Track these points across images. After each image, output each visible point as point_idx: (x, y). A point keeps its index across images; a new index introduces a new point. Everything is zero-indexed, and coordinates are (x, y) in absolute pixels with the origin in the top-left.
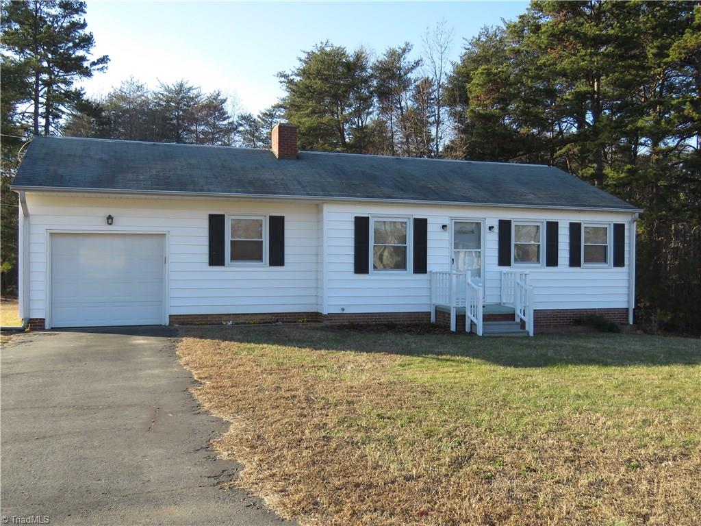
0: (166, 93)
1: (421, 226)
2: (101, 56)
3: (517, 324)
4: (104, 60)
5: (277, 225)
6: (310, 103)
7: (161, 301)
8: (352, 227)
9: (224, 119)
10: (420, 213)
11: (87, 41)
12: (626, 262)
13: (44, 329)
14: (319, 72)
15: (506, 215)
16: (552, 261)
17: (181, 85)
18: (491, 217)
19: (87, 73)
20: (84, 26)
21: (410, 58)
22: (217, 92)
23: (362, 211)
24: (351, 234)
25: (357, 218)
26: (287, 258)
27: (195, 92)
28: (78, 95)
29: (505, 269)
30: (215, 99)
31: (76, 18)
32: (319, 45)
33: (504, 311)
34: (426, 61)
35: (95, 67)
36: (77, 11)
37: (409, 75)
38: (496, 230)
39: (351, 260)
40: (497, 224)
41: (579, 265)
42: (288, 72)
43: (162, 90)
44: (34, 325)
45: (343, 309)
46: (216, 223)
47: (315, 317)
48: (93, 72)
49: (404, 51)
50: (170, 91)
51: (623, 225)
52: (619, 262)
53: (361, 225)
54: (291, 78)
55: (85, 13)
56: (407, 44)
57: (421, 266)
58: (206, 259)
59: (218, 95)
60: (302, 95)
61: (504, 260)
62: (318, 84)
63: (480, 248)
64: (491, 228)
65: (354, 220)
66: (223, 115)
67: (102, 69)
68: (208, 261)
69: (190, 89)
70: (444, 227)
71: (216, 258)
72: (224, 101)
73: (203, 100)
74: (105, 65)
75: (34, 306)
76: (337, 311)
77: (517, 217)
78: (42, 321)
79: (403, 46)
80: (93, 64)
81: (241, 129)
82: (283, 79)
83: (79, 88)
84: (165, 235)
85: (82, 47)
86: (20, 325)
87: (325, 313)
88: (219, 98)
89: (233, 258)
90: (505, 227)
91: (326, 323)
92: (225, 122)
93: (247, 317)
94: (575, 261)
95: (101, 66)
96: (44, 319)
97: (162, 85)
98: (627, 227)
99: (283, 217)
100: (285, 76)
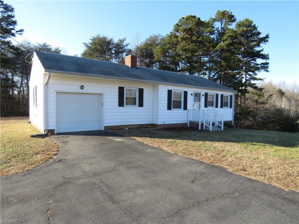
0: (39, 46)
1: (186, 93)
2: (20, 29)
3: (216, 127)
4: (22, 31)
5: (141, 91)
6: (96, 54)
8: (167, 93)
10: (186, 89)
11: (15, 23)
12: (232, 107)
13: (54, 135)
14: (99, 43)
15: (207, 91)
17: (45, 44)
18: (203, 91)
19: (13, 35)
20: (13, 17)
21: (125, 43)
22: (58, 48)
23: (170, 88)
24: (166, 96)
25: (168, 90)
26: (144, 104)
27: (49, 47)
28: (8, 43)
29: (206, 108)
31: (10, 13)
32: (97, 35)
34: (131, 44)
35: (18, 33)
36: (10, 11)
37: (126, 48)
39: (166, 105)
41: (223, 108)
42: (87, 43)
43: (37, 45)
45: (164, 123)
46: (121, 90)
47: (153, 126)
48: (16, 35)
50: (40, 45)
51: (232, 96)
54: (88, 45)
55: (14, 12)
56: (125, 38)
57: (185, 108)
58: (117, 104)
59: (58, 49)
60: (93, 50)
61: (206, 106)
63: (200, 102)
64: (203, 95)
65: (167, 91)
67: (21, 34)
68: (118, 105)
69: (48, 46)
70: (192, 94)
71: (121, 104)
72: (60, 51)
73: (53, 50)
74: (22, 33)
75: (50, 124)
76: (162, 123)
77: (209, 92)
79: (123, 39)
80: (17, 31)
82: (85, 45)
83: (9, 41)
84: (103, 94)
85: (12, 25)
87: (159, 124)
88: (59, 50)
89: (127, 104)
90: (206, 95)
91: (158, 128)
93: (131, 126)
95: (20, 33)
96: (54, 130)
98: (233, 96)
99: (143, 89)
100: (86, 44)
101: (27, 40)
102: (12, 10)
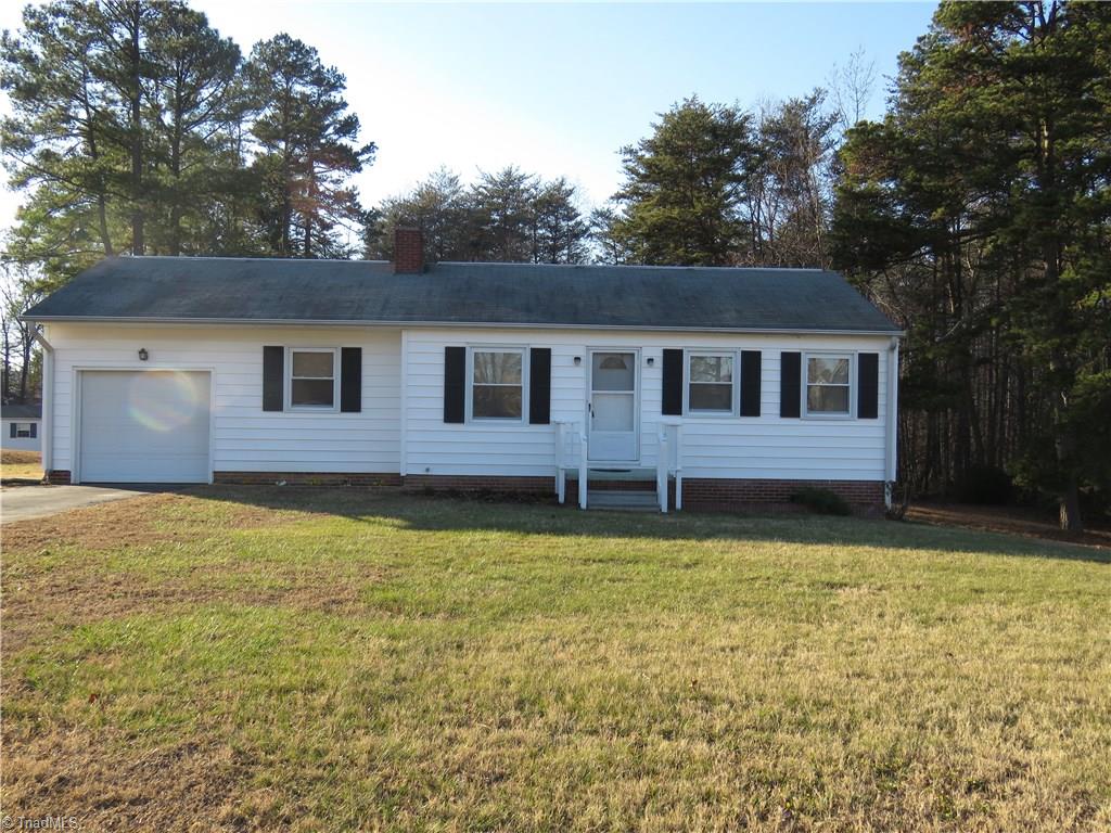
0: (490, 186)
1: (541, 359)
2: (366, 143)
4: (369, 149)
5: (352, 359)
7: (207, 455)
8: (441, 360)
9: (571, 219)
10: (540, 341)
11: (350, 126)
12: (881, 411)
13: (68, 483)
15: (674, 343)
16: (751, 407)
17: (509, 174)
18: (650, 347)
19: (355, 166)
20: (344, 105)
21: (823, 111)
22: (560, 180)
23: (456, 340)
24: (441, 371)
25: (447, 349)
26: (364, 403)
29: (672, 418)
30: (559, 189)
32: (683, 103)
33: (640, 477)
36: (334, 87)
38: (659, 363)
39: (441, 404)
40: (661, 355)
41: (797, 415)
42: (636, 147)
43: (484, 183)
44: (57, 478)
45: (428, 470)
46: (273, 357)
47: (395, 479)
48: (362, 165)
49: (813, 101)
50: (494, 182)
51: (876, 356)
52: (868, 409)
53: (455, 358)
54: (642, 153)
55: (345, 88)
56: (819, 91)
57: (540, 414)
58: (260, 402)
59: (562, 184)
61: (671, 405)
62: (667, 161)
63: (633, 389)
64: (650, 360)
65: (444, 351)
66: (571, 214)
67: (370, 159)
68: (261, 404)
69: (522, 178)
70: (577, 359)
71: (272, 401)
72: (570, 192)
74: (372, 155)
75: (58, 456)
76: (420, 471)
77: (692, 344)
78: (67, 473)
79: (812, 94)
81: (595, 230)
82: (628, 157)
83: (350, 188)
84: (210, 372)
85: (346, 134)
86: (40, 476)
87: (404, 473)
88: (563, 188)
89: (295, 402)
90: (672, 360)
91: (406, 487)
92: (572, 223)
93: (307, 477)
94: (789, 408)
95: (368, 156)
96: (69, 472)
97: (484, 174)
98: (882, 358)
99: (359, 350)
100: (631, 152)
101: (447, 170)
102: (337, 83)
